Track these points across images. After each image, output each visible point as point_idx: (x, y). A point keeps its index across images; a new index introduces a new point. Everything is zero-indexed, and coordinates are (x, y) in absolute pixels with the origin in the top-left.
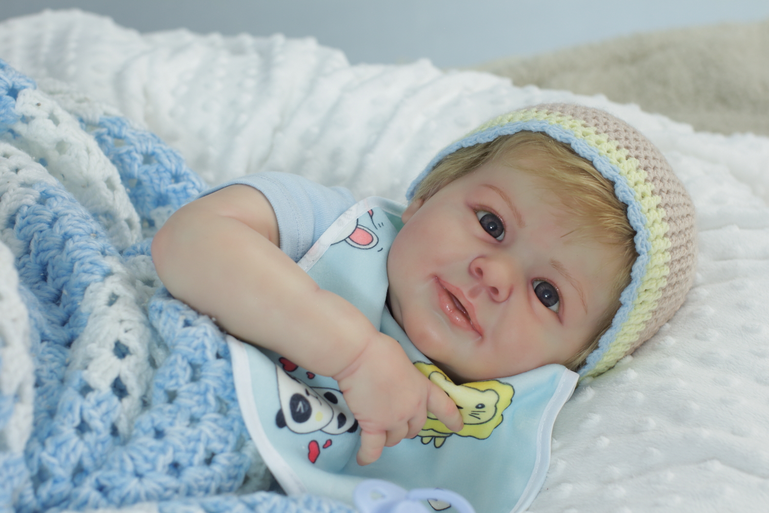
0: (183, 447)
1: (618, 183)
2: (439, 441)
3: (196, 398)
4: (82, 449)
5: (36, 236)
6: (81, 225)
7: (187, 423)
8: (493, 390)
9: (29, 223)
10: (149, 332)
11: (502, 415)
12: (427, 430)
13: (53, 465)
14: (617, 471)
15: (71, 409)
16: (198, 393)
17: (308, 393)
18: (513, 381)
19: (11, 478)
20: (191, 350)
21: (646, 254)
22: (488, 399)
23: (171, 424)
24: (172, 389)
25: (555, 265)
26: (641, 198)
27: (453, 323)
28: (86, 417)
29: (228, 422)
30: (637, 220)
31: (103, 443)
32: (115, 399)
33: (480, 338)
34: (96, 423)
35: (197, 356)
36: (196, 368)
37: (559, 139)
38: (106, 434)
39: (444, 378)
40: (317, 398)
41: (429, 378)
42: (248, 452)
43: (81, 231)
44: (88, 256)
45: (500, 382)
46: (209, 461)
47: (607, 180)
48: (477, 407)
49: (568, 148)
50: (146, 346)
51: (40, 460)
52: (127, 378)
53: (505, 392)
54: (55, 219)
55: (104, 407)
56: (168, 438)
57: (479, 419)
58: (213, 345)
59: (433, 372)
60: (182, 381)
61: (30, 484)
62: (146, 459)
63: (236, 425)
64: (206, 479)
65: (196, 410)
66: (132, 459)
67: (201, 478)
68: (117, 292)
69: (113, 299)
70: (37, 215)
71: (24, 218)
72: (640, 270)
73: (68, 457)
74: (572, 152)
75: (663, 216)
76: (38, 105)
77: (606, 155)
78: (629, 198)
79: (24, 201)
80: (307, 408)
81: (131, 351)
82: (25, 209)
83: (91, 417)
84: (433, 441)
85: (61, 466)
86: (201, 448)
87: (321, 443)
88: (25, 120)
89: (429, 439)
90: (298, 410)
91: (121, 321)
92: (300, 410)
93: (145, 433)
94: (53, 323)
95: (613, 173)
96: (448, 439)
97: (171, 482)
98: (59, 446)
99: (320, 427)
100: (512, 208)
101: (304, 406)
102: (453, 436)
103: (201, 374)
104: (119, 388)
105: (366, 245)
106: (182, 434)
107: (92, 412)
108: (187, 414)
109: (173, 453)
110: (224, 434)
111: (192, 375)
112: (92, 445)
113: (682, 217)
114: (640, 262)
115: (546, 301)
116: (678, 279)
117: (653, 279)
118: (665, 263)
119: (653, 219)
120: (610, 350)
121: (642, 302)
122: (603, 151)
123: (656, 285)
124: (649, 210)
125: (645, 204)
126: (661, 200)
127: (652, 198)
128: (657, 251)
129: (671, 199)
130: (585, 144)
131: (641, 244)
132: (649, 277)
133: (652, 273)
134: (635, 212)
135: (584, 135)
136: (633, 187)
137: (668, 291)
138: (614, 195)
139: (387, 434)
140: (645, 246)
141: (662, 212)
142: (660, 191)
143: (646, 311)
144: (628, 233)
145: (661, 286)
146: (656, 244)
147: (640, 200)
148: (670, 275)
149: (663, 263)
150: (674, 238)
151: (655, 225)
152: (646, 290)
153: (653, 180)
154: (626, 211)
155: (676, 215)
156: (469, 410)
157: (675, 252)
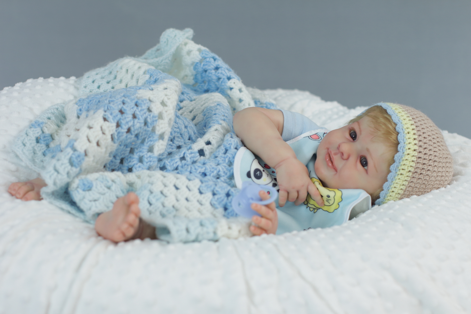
0: (209, 170)
1: (398, 125)
2: (316, 210)
4: (179, 163)
5: (207, 114)
7: (216, 164)
8: (334, 192)
9: (207, 111)
11: (338, 204)
12: (312, 205)
13: (168, 165)
16: (224, 158)
17: (264, 171)
18: (343, 190)
19: (150, 161)
20: (227, 145)
21: (402, 153)
22: (331, 194)
23: (209, 163)
24: (217, 155)
25: (368, 150)
27: (328, 165)
28: (185, 156)
29: (229, 168)
30: (401, 139)
32: (198, 154)
33: (336, 173)
34: (188, 159)
35: (228, 146)
36: (226, 151)
37: (384, 108)
38: (190, 162)
39: (319, 183)
40: (268, 175)
41: (314, 183)
42: (233, 181)
43: (220, 114)
44: (217, 120)
45: (338, 189)
47: (394, 123)
48: (327, 196)
50: (218, 144)
51: (165, 163)
52: (206, 151)
53: (338, 193)
54: (215, 110)
55: (193, 155)
56: (206, 166)
57: (329, 203)
58: (235, 145)
59: (316, 181)
60: (220, 153)
62: (195, 169)
63: (231, 170)
65: (221, 162)
66: (191, 168)
68: (218, 129)
69: (216, 130)
72: (398, 158)
73: (173, 164)
74: (386, 112)
75: (416, 143)
76: (234, 83)
78: (400, 131)
79: (210, 105)
80: (260, 175)
81: (212, 144)
82: (209, 107)
83: (187, 156)
84: (313, 211)
85: (170, 166)
86: (215, 172)
88: (231, 89)
89: (313, 209)
90: (257, 174)
91: (214, 136)
92: (258, 174)
93: (200, 163)
95: (398, 122)
96: (319, 210)
97: (200, 177)
98: (172, 160)
100: (360, 128)
101: (260, 174)
102: (321, 209)
103: (228, 152)
104: (201, 152)
105: (315, 139)
106: (211, 166)
107: (188, 155)
108: (217, 162)
109: (205, 170)
110: (226, 172)
111: (225, 152)
112: (184, 164)
113: (430, 150)
114: (398, 154)
115: (364, 165)
116: (422, 172)
117: (406, 165)
118: (413, 161)
119: (410, 142)
120: (389, 194)
121: (401, 174)
122: (399, 115)
123: (408, 169)
124: (409, 138)
125: (408, 136)
126: (418, 138)
127: (413, 135)
128: (408, 154)
129: (425, 141)
130: (393, 111)
131: (400, 148)
132: (403, 164)
133: (405, 162)
134: (401, 136)
135: (396, 109)
136: (405, 129)
137: (416, 175)
138: (395, 129)
139: (288, 193)
140: (403, 150)
141: (416, 142)
142: (420, 135)
143: (404, 180)
144: (395, 142)
145: (411, 170)
146: (408, 151)
147: (406, 134)
148: (417, 168)
149: (411, 160)
150: (420, 154)
151: (410, 144)
152: (403, 169)
153: (418, 131)
154: (398, 135)
155: (426, 147)
156: (325, 198)
157: (420, 159)
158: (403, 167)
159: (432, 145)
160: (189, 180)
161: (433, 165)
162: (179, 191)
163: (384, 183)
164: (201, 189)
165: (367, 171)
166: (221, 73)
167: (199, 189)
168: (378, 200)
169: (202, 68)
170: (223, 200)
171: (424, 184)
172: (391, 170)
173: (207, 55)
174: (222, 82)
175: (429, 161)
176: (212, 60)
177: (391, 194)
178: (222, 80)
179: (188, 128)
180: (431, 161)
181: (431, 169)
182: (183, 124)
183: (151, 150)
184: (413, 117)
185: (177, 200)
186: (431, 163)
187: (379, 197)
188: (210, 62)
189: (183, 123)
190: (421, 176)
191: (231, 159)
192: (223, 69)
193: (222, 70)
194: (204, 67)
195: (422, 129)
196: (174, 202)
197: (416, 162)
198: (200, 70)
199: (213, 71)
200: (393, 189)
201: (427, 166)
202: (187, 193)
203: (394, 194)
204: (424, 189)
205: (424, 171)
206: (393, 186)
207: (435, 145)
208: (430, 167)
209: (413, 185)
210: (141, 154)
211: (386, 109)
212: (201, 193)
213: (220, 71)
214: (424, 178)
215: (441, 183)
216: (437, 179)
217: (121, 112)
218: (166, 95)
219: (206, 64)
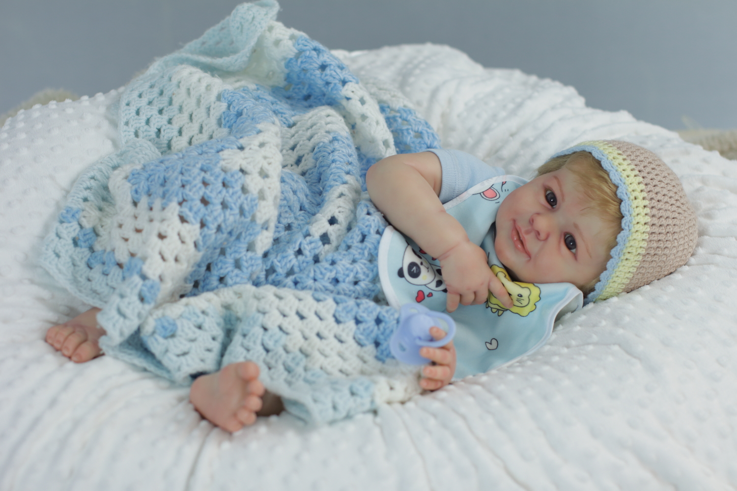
0: (342, 272)
1: (620, 187)
2: (501, 312)
3: (359, 251)
4: (294, 262)
5: (321, 158)
6: (344, 157)
7: (350, 262)
8: (528, 288)
9: (320, 151)
10: (352, 216)
11: (535, 305)
12: (495, 304)
13: (278, 266)
14: (573, 343)
15: (295, 242)
16: (361, 249)
17: (422, 264)
18: (541, 286)
19: (252, 265)
20: (364, 227)
21: (628, 231)
22: (525, 292)
23: (341, 260)
24: (350, 244)
25: (576, 226)
26: (634, 199)
27: (516, 247)
28: (302, 248)
29: (371, 266)
30: (626, 211)
31: (307, 263)
32: (320, 243)
33: (529, 258)
34: (306, 252)
35: (366, 230)
36: (364, 237)
37: (596, 158)
38: (310, 258)
39: (504, 275)
40: (428, 268)
41: (496, 276)
42: (378, 285)
43: (342, 160)
44: (339, 173)
45: (534, 285)
46: (356, 283)
47: (614, 185)
48: (518, 295)
49: (599, 163)
50: (348, 222)
51: (272, 262)
52: (331, 235)
53: (535, 291)
54: (333, 152)
55: (313, 245)
56: (335, 266)
58: (375, 227)
59: (500, 272)
60: (355, 241)
61: (264, 273)
62: (321, 273)
63: (375, 269)
64: (350, 291)
65: (357, 256)
66: (315, 271)
67: (346, 289)
68: (344, 193)
69: (341, 195)
70: (324, 147)
71: (319, 148)
72: (622, 239)
73: (286, 264)
74: (601, 165)
75: (647, 213)
76: (353, 92)
77: (621, 172)
78: (624, 197)
79: (322, 140)
80: (418, 271)
81: (339, 222)
82: (321, 144)
83: (305, 248)
84: (497, 312)
85: (281, 268)
86: (352, 275)
87: (426, 293)
88: (348, 99)
89: (496, 310)
90: (412, 270)
91: (339, 207)
92: (414, 271)
93: (327, 261)
94: (313, 203)
95: (619, 182)
97: (331, 287)
98: (283, 257)
99: (424, 283)
100: (561, 191)
101: (417, 270)
102: (508, 311)
103: (366, 239)
104: (325, 238)
105: (490, 198)
106: (344, 266)
107: (306, 246)
108: (351, 257)
109: (336, 273)
110: (367, 272)
111: (361, 239)
112: (301, 262)
113: (667, 218)
114: (622, 233)
115: (570, 246)
116: (657, 252)
117: (633, 247)
118: (643, 240)
119: (639, 212)
120: (609, 284)
121: (627, 259)
122: (620, 168)
123: (636, 251)
124: (637, 207)
125: (635, 203)
126: (649, 204)
127: (643, 201)
128: (637, 231)
129: (660, 205)
130: (610, 163)
131: (625, 224)
132: (630, 245)
133: (632, 243)
134: (625, 205)
135: (614, 158)
136: (630, 192)
137: (648, 258)
138: (616, 194)
139: (461, 296)
140: (629, 226)
141: (647, 210)
142: (652, 199)
143: (631, 266)
144: (618, 216)
145: (640, 253)
146: (637, 227)
147: (632, 200)
148: (649, 248)
149: (641, 239)
150: (654, 227)
151: (639, 216)
152: (629, 253)
153: (649, 192)
154: (620, 204)
155: (661, 215)
156: (515, 297)
157: (653, 235)
158: (629, 250)
159: (669, 210)
160: (318, 300)
161: (671, 240)
162: (305, 321)
163: (602, 272)
164: (337, 315)
165: (575, 256)
166: (331, 75)
167: (334, 316)
168: (592, 294)
169: (300, 67)
170: (372, 331)
171: (659, 266)
172: (612, 256)
173: (306, 46)
174: (332, 89)
175: (666, 234)
176: (314, 53)
177: (611, 285)
178: (332, 85)
179: (298, 193)
180: (668, 235)
181: (669, 246)
182: (290, 190)
183: (250, 248)
184: (640, 169)
185: (306, 338)
186: (670, 237)
187: (593, 290)
188: (311, 58)
189: (291, 188)
190: (656, 258)
191: (372, 251)
192: (332, 67)
193: (331, 70)
194: (303, 66)
195: (654, 186)
196: (301, 342)
197: (648, 240)
198: (297, 69)
199: (318, 72)
200: (615, 279)
201: (663, 242)
202: (318, 325)
203: (616, 285)
204: (659, 272)
205: (660, 249)
206: (614, 275)
207: (674, 208)
208: (668, 242)
209: (643, 272)
210: (237, 256)
211: (600, 160)
212: (338, 321)
213: (328, 71)
214: (659, 259)
215: (682, 258)
216: (677, 255)
217: (205, 201)
218: (265, 158)
219: (305, 60)
